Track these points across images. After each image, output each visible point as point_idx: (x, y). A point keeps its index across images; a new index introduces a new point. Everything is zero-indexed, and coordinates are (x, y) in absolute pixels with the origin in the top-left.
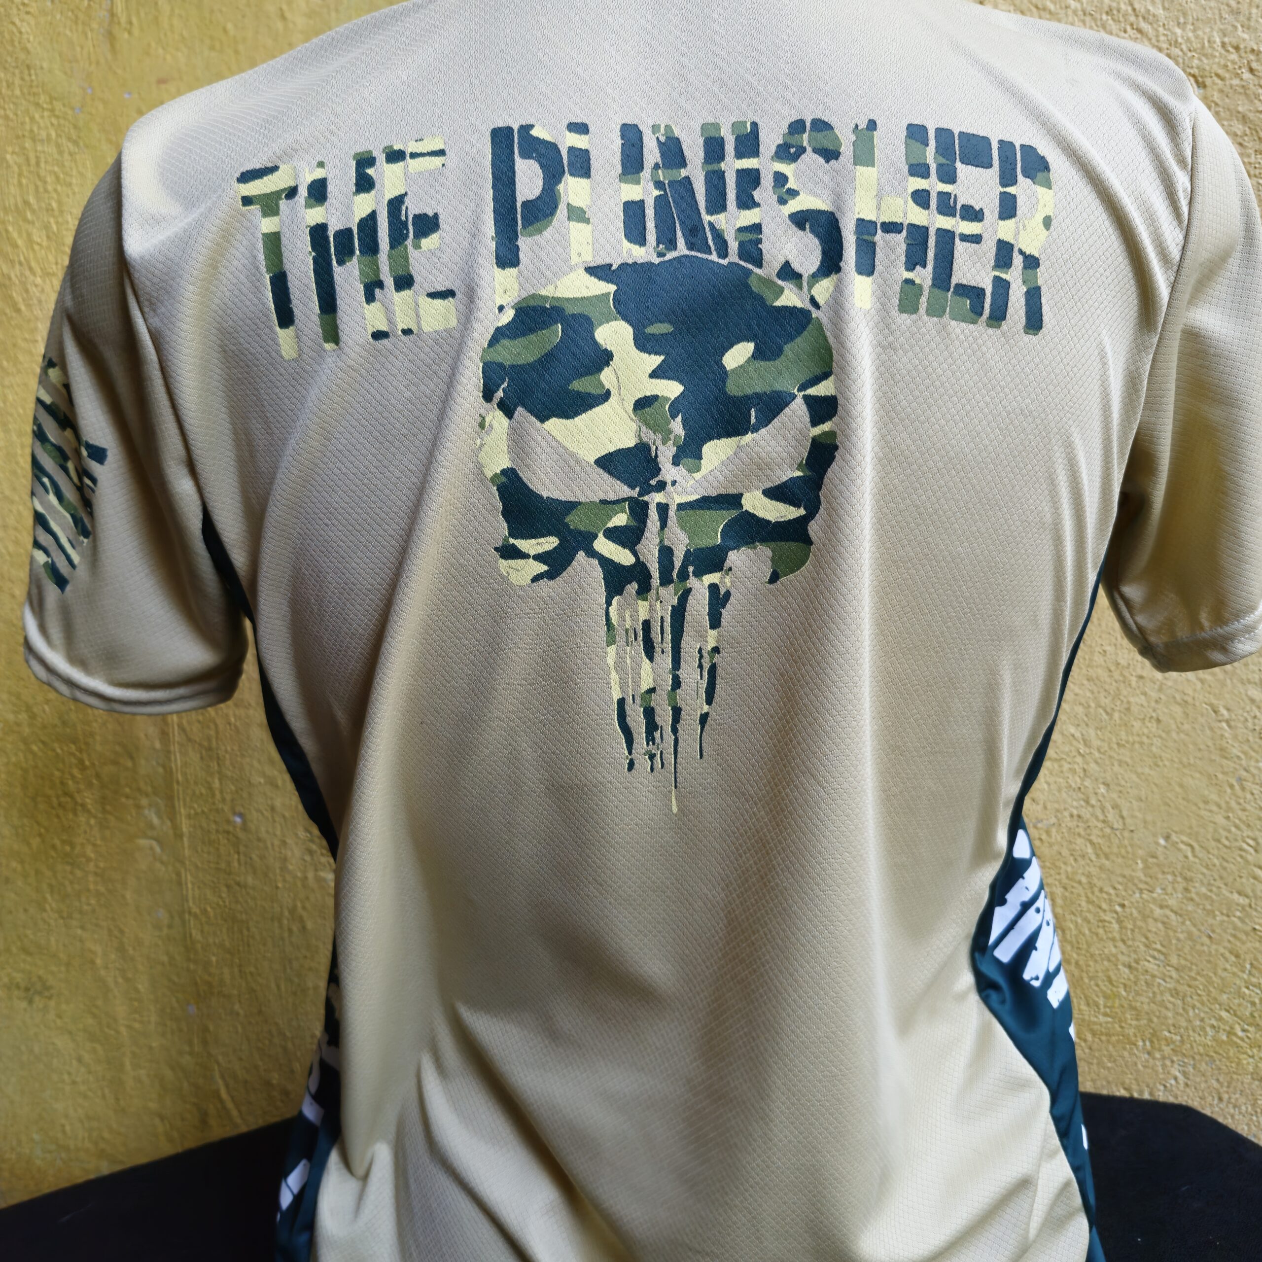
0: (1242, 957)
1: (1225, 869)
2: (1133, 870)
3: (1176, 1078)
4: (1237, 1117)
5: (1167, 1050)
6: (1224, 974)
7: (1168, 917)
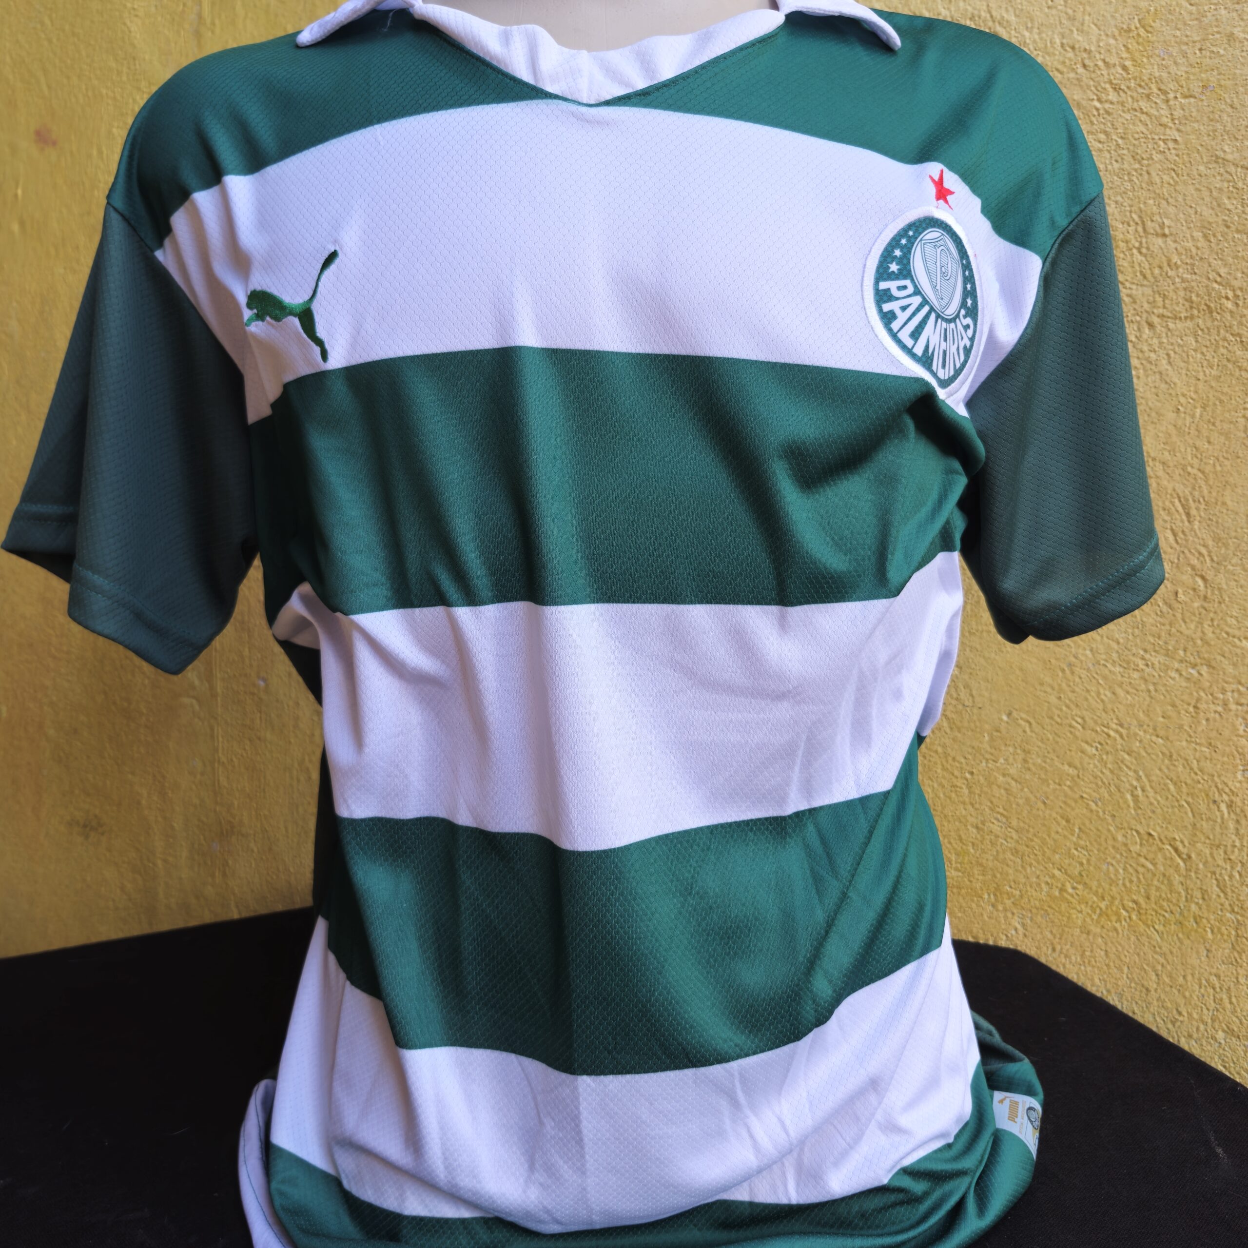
0: (1072, 821)
1: (1057, 743)
2: (981, 742)
3: (1016, 929)
4: (1067, 966)
5: (1008, 902)
6: (1057, 837)
7: (1009, 784)
